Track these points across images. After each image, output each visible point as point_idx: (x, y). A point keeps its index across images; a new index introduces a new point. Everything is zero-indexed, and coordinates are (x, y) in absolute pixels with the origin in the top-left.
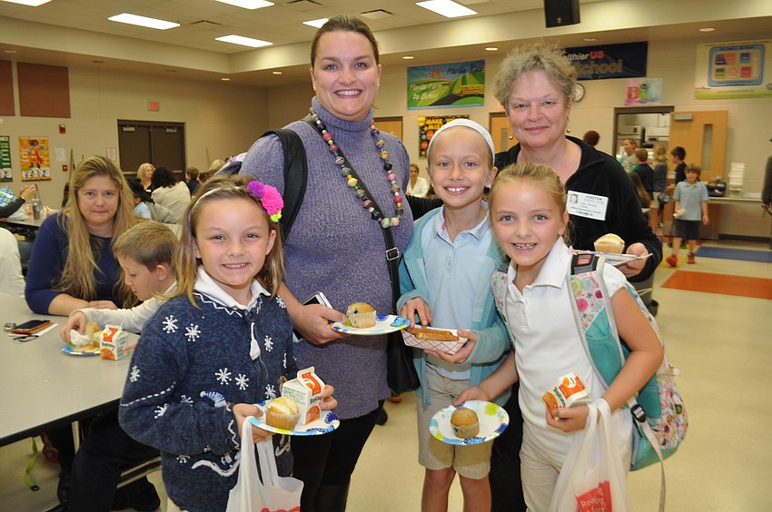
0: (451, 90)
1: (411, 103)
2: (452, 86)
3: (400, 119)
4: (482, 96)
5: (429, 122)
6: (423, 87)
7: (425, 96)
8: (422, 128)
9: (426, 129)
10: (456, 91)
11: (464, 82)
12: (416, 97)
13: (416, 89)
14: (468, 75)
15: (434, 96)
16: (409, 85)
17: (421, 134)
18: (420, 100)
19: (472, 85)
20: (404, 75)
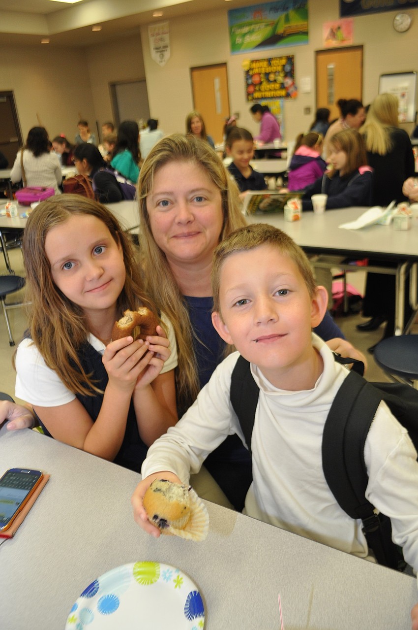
0: (275, 29)
1: (235, 47)
2: (275, 25)
3: (224, 65)
4: (306, 33)
5: (254, 65)
6: (246, 30)
7: (248, 39)
8: (247, 72)
9: (251, 73)
10: (280, 30)
11: (287, 19)
12: (239, 40)
13: (239, 32)
14: (292, 13)
15: (257, 37)
16: (231, 29)
17: (247, 79)
18: (243, 43)
19: (296, 22)
20: (224, 19)
